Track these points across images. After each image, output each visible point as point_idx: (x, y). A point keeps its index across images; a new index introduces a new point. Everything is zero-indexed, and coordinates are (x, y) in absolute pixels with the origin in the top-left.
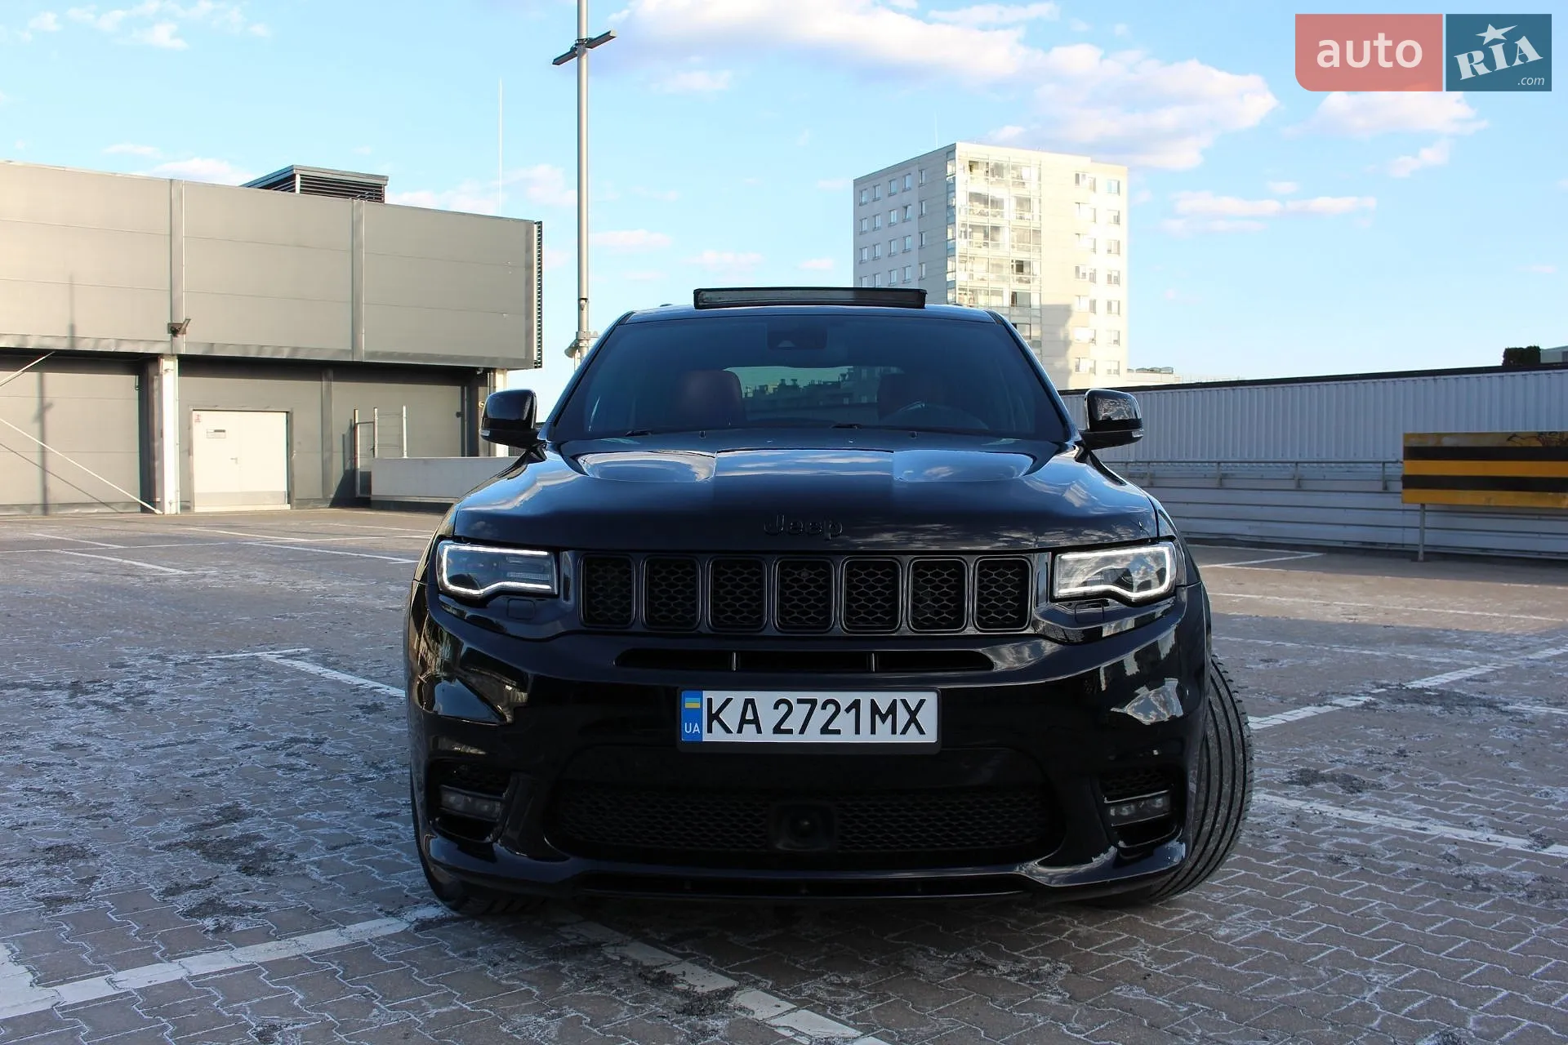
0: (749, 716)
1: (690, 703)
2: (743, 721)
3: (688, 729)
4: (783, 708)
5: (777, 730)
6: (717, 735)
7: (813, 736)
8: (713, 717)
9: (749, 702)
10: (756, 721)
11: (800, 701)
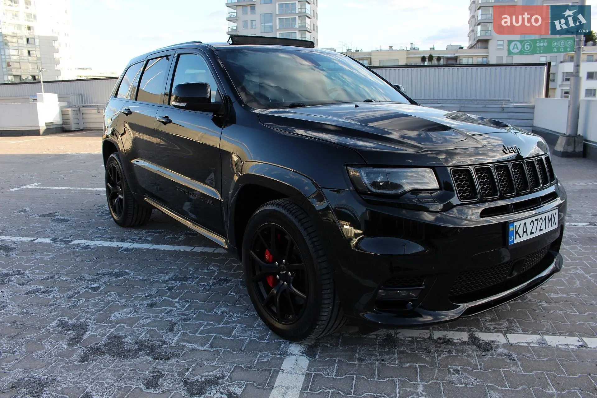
0: (525, 230)
1: (511, 228)
2: (524, 232)
3: (511, 239)
4: (532, 223)
5: (532, 233)
6: (517, 240)
7: (539, 233)
8: (517, 232)
9: (525, 224)
10: (526, 231)
11: (536, 220)
